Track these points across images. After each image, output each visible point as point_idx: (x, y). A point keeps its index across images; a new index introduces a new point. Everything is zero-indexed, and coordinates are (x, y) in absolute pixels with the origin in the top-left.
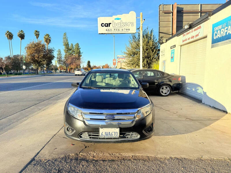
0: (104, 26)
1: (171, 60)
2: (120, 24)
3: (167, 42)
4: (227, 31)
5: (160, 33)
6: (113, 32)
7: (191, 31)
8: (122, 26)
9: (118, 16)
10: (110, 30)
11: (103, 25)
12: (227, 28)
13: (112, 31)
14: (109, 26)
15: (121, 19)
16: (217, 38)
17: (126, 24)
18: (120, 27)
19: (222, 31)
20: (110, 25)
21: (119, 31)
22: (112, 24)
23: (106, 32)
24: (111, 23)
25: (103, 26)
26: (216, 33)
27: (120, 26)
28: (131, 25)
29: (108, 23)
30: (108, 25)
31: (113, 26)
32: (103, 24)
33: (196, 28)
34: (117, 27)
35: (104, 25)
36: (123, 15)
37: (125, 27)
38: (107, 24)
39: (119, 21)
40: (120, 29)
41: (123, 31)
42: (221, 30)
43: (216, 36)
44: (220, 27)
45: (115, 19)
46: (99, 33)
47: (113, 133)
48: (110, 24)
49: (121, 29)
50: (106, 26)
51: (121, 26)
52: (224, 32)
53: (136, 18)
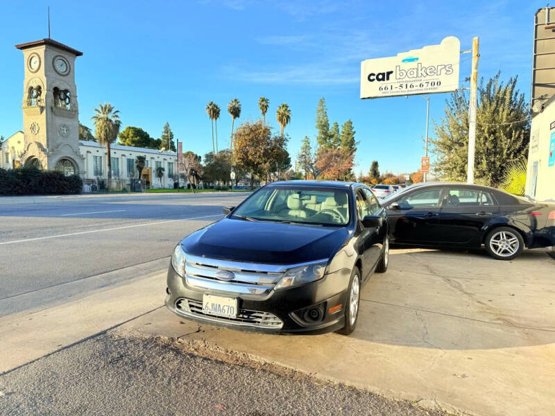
0: (376, 80)
1: (549, 161)
2: (415, 71)
5: (535, 85)
6: (396, 91)
8: (420, 75)
9: (412, 53)
10: (390, 88)
11: (372, 78)
13: (394, 90)
14: (388, 79)
15: (417, 59)
17: (433, 70)
18: (414, 79)
20: (391, 75)
21: (412, 89)
22: (394, 73)
23: (380, 94)
24: (391, 72)
25: (374, 80)
27: (415, 75)
28: (444, 71)
29: (385, 71)
30: (385, 76)
31: (398, 77)
32: (374, 75)
34: (407, 79)
35: (375, 77)
36: (425, 48)
37: (428, 77)
38: (383, 74)
39: (414, 64)
40: (414, 84)
41: (423, 88)
45: (403, 61)
46: (362, 97)
47: (226, 308)
48: (389, 73)
49: (418, 84)
50: (379, 80)
51: (417, 76)
53: (461, 52)
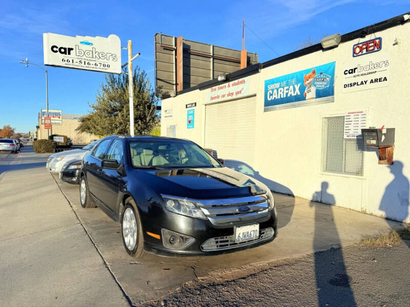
0: (59, 52)
1: (188, 125)
2: (91, 52)
3: (178, 96)
4: (287, 91)
5: (157, 79)
7: (227, 84)
8: (94, 57)
9: (88, 39)
10: (71, 61)
11: (55, 49)
12: (287, 87)
13: (75, 64)
14: (69, 54)
15: (92, 44)
16: (273, 98)
17: (103, 55)
18: (90, 59)
19: (281, 91)
20: (71, 51)
21: (89, 66)
22: (74, 50)
23: (63, 64)
24: (72, 49)
25: (56, 52)
26: (271, 93)
27: (91, 56)
28: (111, 58)
29: (67, 47)
30: (67, 51)
31: (79, 54)
32: (56, 47)
33: (236, 81)
34: (84, 57)
35: (58, 49)
36: (97, 37)
37: (100, 60)
38: (65, 49)
39: (89, 48)
40: (91, 62)
41: (98, 67)
42: (279, 90)
43: (271, 97)
44: (277, 85)
45: (81, 43)
46: (45, 63)
48: (70, 49)
49: (94, 63)
50: (61, 53)
51: (93, 57)
52: (283, 93)
53: (122, 48)
